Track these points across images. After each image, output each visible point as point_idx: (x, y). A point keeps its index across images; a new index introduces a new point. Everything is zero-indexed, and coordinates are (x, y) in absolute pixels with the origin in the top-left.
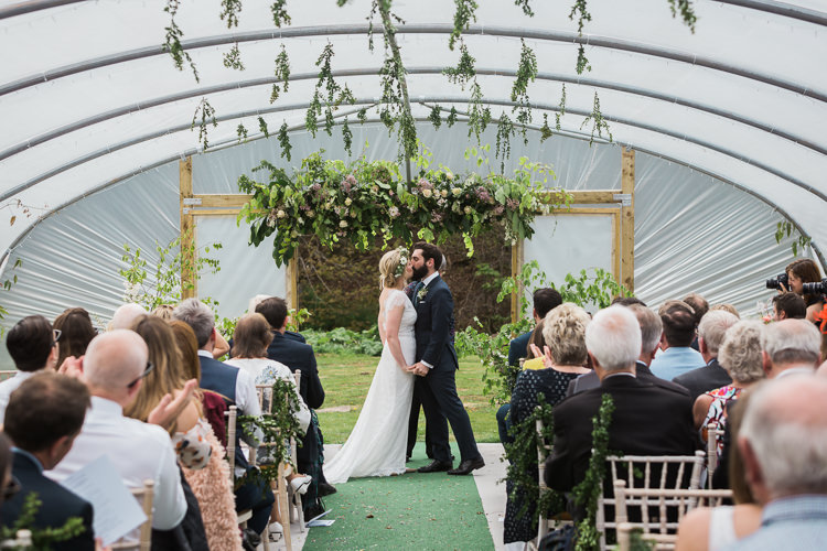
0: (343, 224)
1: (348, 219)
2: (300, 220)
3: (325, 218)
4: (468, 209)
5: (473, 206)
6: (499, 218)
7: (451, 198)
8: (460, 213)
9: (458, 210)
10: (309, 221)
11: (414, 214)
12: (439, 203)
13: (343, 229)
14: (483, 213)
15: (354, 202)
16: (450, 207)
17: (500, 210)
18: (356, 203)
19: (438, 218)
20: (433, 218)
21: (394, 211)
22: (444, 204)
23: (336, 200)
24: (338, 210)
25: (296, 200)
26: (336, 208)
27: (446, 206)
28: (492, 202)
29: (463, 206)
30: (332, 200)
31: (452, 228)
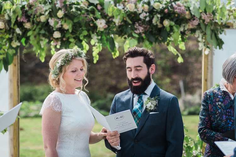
0: (57, 35)
1: (61, 30)
2: (18, 31)
3: (40, 29)
4: (166, 23)
5: (172, 20)
6: (193, 31)
7: (152, 12)
8: (160, 26)
9: (158, 23)
10: (25, 31)
11: (120, 27)
12: (142, 17)
13: (57, 39)
14: (180, 25)
15: (66, 15)
16: (151, 21)
17: (196, 22)
18: (68, 16)
19: (141, 29)
20: (136, 29)
21: (101, 24)
22: (146, 17)
23: (50, 13)
24: (52, 22)
25: (14, 12)
26: (50, 20)
27: (148, 19)
28: (188, 17)
29: (162, 20)
30: (47, 13)
31: (153, 39)
